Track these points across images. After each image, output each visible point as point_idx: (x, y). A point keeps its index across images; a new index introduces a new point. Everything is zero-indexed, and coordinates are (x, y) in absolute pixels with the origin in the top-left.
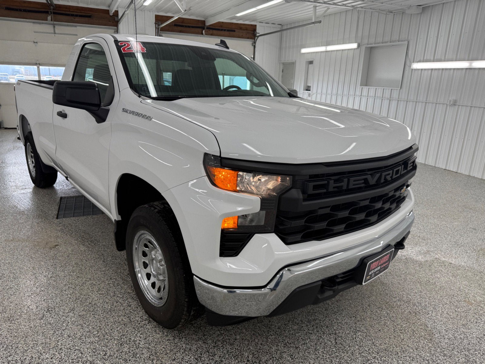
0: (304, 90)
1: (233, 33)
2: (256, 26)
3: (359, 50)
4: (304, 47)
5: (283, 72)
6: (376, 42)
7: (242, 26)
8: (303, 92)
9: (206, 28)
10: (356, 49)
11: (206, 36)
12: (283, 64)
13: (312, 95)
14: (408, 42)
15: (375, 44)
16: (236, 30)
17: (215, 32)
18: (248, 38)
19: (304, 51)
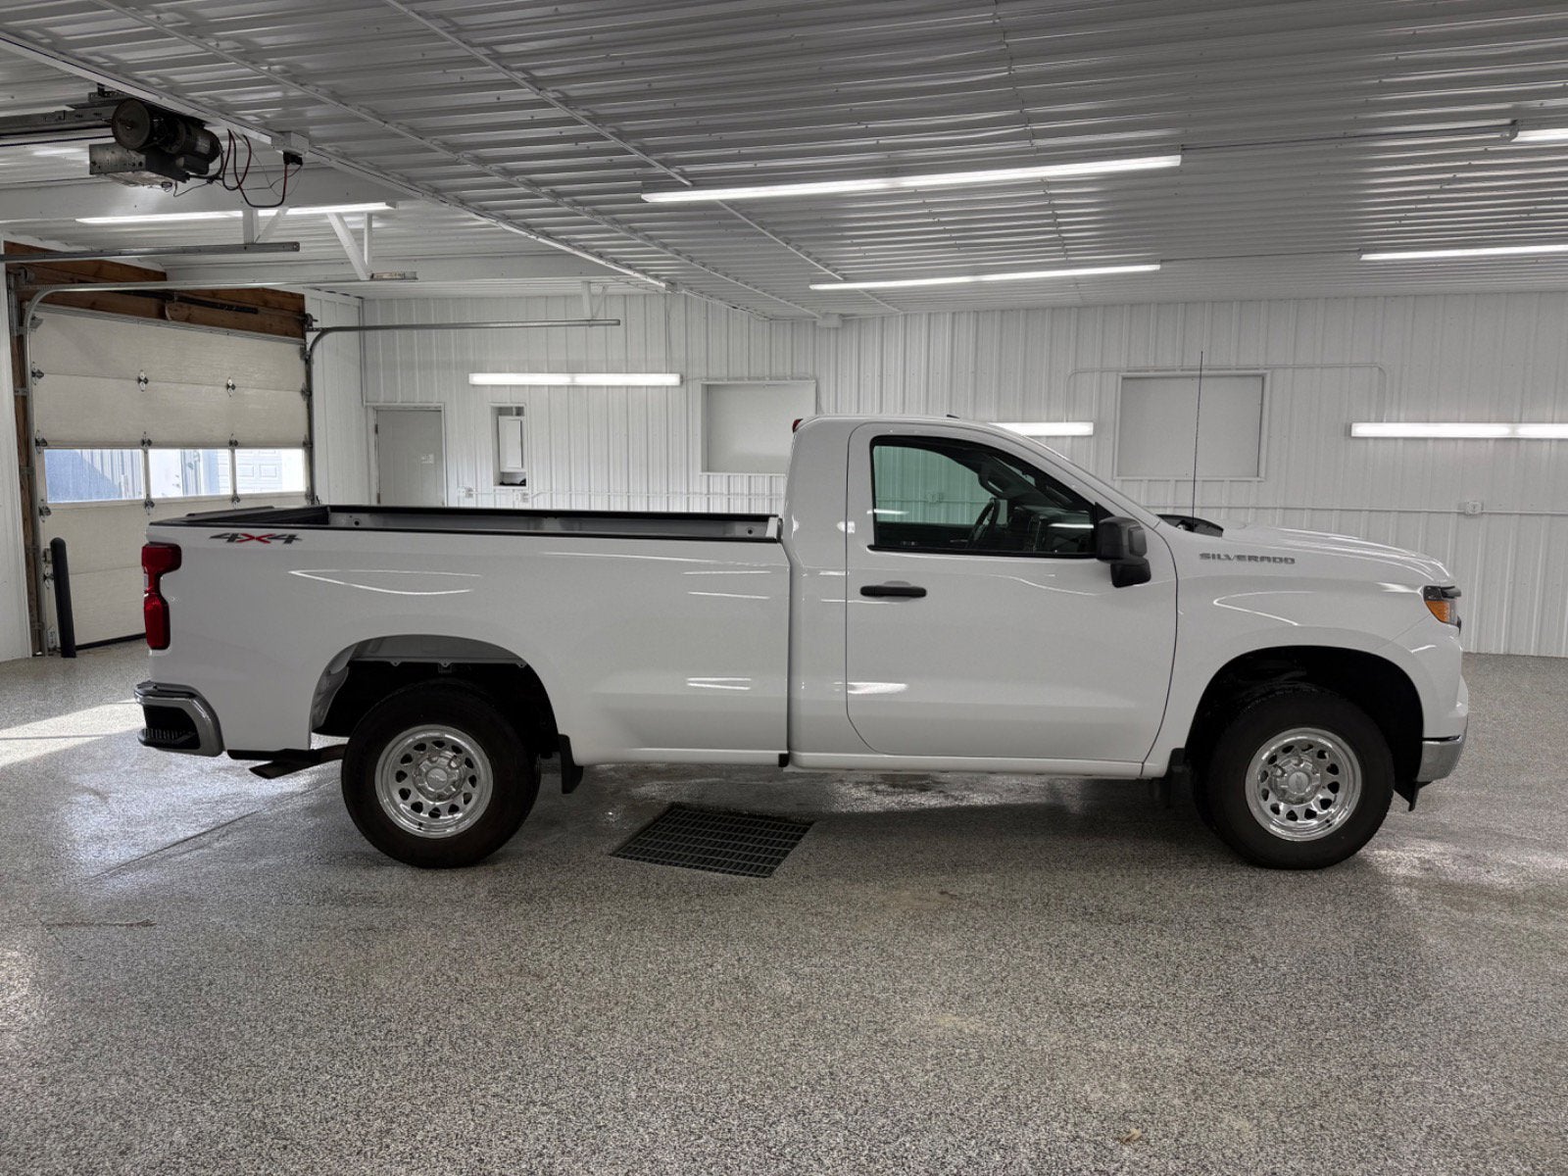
0: (495, 485)
1: (250, 316)
2: (302, 297)
3: (684, 390)
4: (481, 369)
5: (377, 431)
6: (731, 376)
7: (269, 297)
8: (495, 490)
9: (176, 298)
10: (676, 387)
11: (173, 322)
12: (377, 410)
13: (533, 498)
14: (817, 382)
15: (728, 380)
16: (260, 308)
17: (196, 310)
18: (286, 334)
19: (478, 379)
